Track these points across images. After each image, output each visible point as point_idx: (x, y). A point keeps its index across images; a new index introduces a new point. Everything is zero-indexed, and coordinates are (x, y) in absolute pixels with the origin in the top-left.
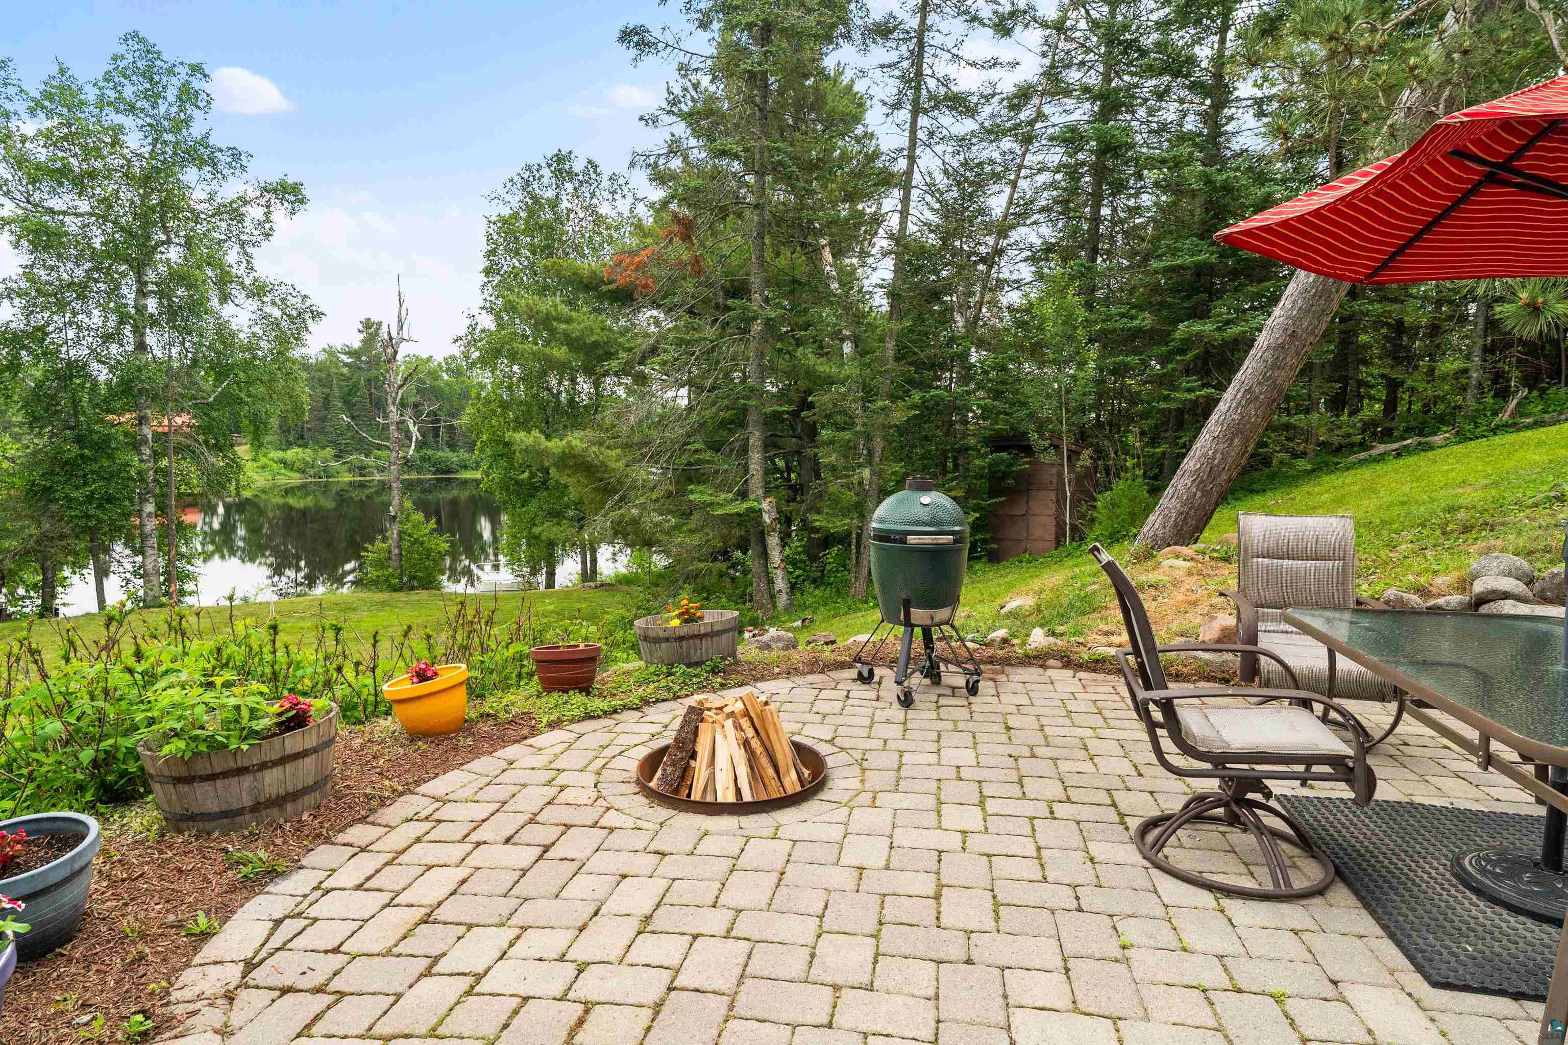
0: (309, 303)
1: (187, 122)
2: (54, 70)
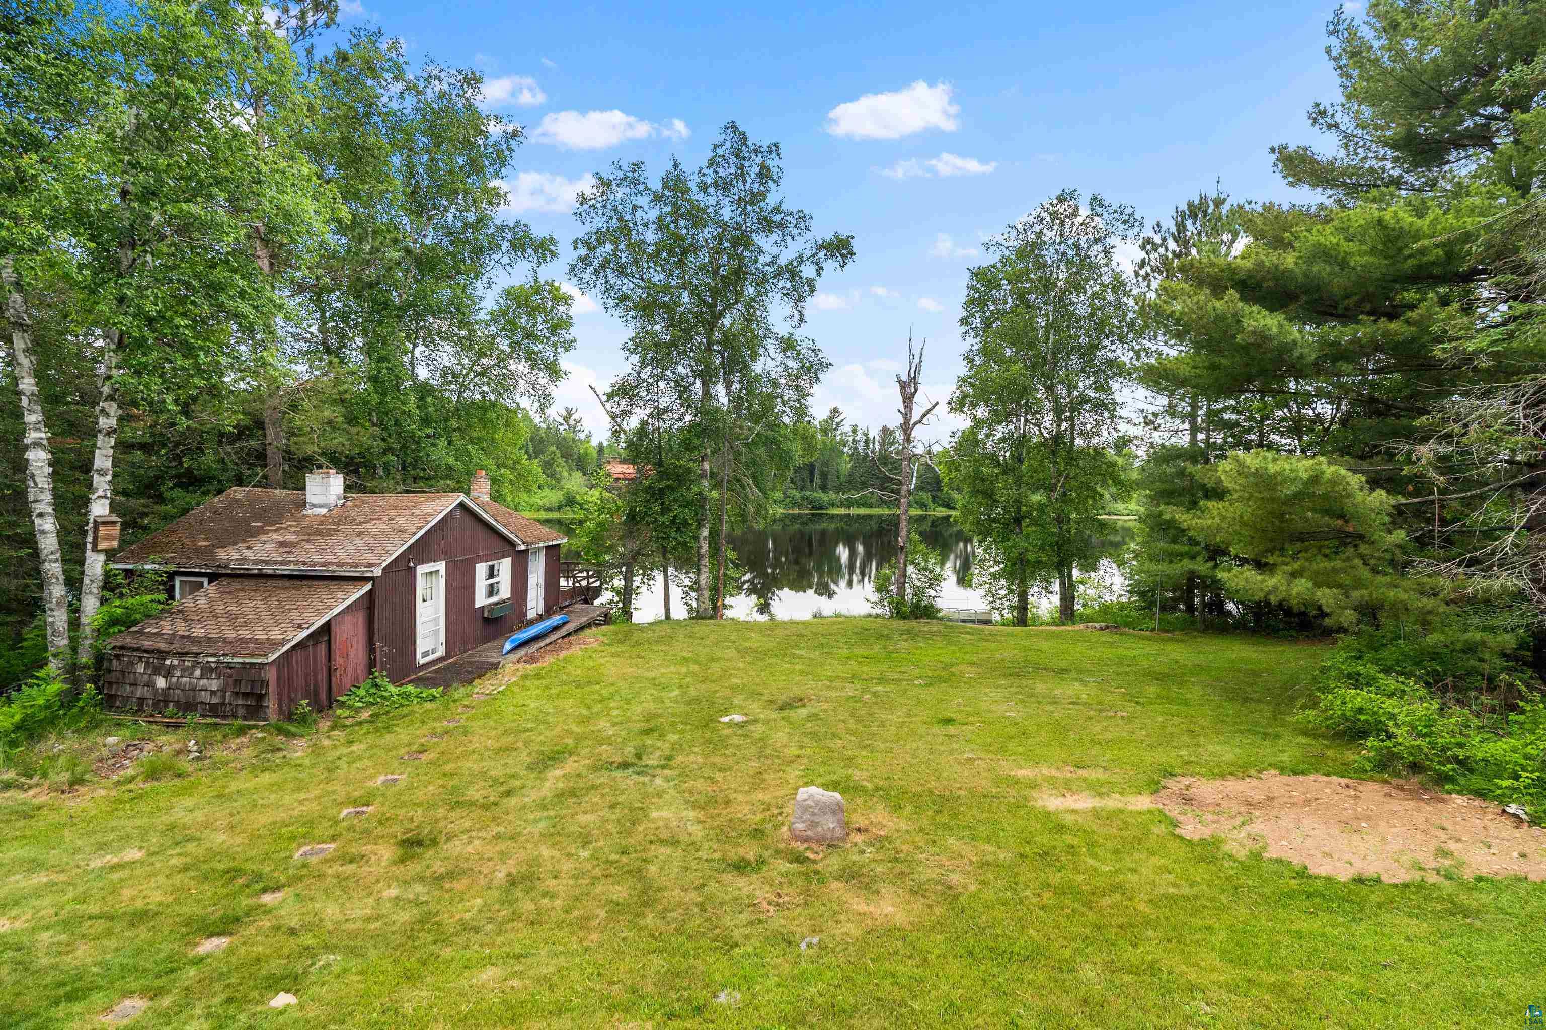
2: (670, 166)
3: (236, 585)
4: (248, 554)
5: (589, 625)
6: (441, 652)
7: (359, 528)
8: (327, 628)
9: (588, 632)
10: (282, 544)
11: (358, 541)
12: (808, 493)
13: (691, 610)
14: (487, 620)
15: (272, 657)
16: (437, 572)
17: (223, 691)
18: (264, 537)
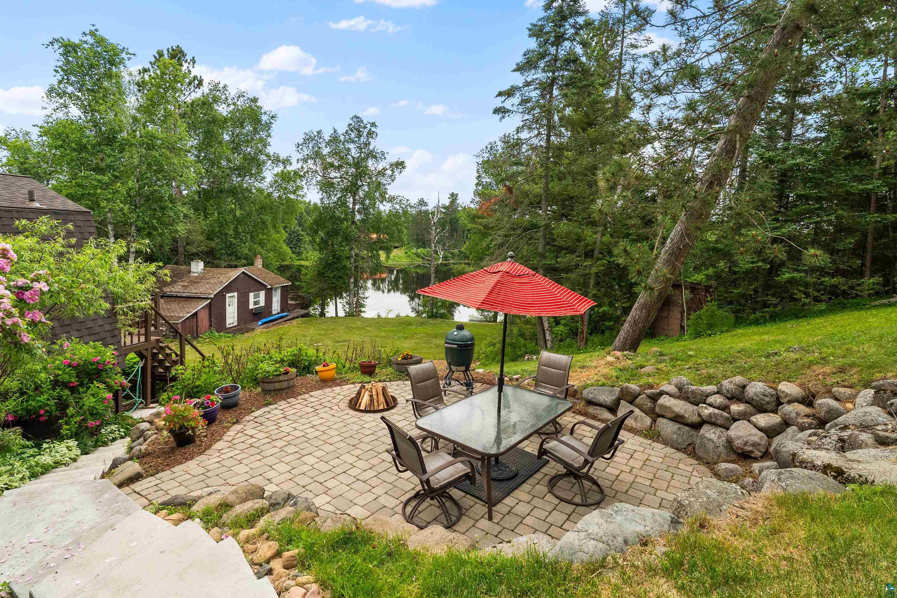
0: (409, 202)
1: (369, 144)
2: (332, 131)
3: (169, 299)
4: (172, 289)
5: (298, 317)
6: (236, 324)
7: (208, 281)
8: (196, 314)
9: (296, 319)
10: (183, 286)
11: (207, 286)
13: (346, 313)
14: (254, 314)
15: (180, 321)
16: (234, 296)
17: (166, 331)
18: (177, 284)
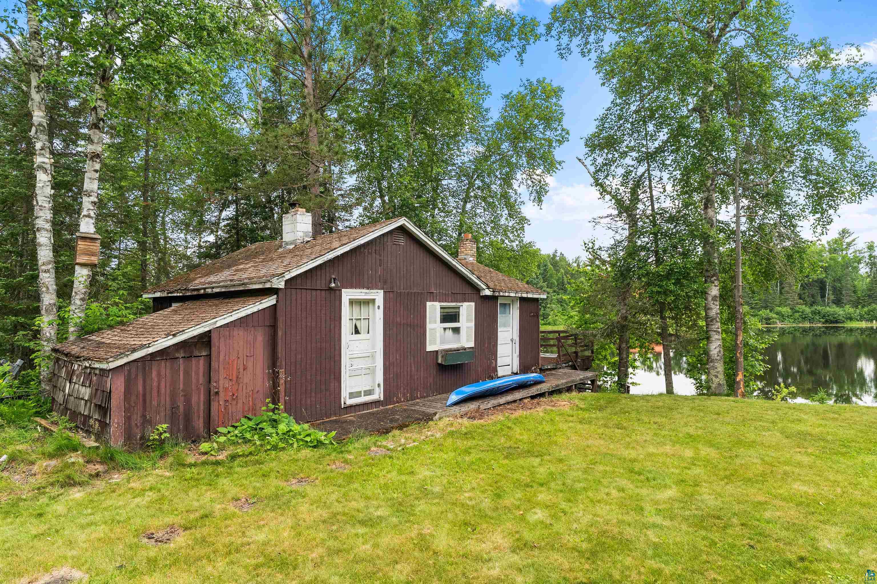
4: (210, 278)
6: (378, 395)
9: (565, 396)
10: (237, 270)
12: (819, 308)
14: (442, 368)
16: (373, 301)
